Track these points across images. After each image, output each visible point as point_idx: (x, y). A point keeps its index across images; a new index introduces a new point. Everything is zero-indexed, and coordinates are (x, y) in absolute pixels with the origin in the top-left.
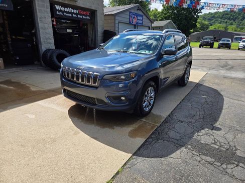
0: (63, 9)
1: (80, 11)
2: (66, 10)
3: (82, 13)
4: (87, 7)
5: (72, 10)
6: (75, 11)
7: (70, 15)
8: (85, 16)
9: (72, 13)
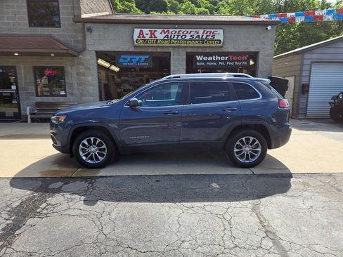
0: (205, 58)
1: (231, 57)
2: (210, 58)
3: (235, 58)
4: (241, 50)
5: (218, 58)
6: (223, 58)
7: (215, 64)
8: (239, 61)
9: (217, 61)
